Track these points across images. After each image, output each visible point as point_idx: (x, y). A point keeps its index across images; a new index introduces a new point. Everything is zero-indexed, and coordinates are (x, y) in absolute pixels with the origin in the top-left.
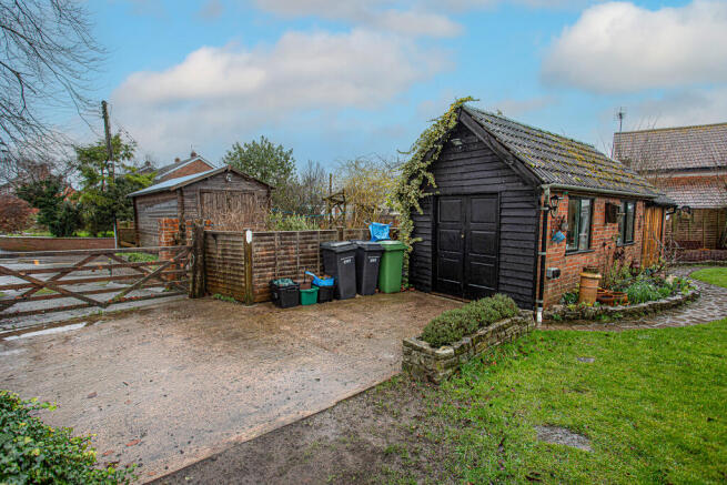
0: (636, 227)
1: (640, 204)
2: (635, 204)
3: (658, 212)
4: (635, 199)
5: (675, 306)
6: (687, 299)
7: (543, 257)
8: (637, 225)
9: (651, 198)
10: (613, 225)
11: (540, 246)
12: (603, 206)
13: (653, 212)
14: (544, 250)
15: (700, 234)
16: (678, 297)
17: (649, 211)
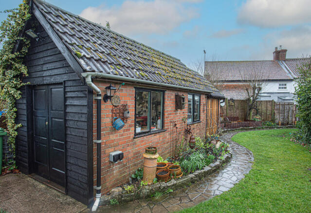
0: (201, 111)
1: (203, 97)
2: (200, 97)
3: (215, 102)
4: (199, 93)
5: (214, 171)
6: (224, 162)
7: (99, 145)
8: (201, 110)
9: (210, 93)
10: (183, 111)
11: (95, 134)
12: (173, 97)
13: (212, 102)
14: (99, 138)
15: (237, 113)
16: (217, 163)
17: (210, 101)
